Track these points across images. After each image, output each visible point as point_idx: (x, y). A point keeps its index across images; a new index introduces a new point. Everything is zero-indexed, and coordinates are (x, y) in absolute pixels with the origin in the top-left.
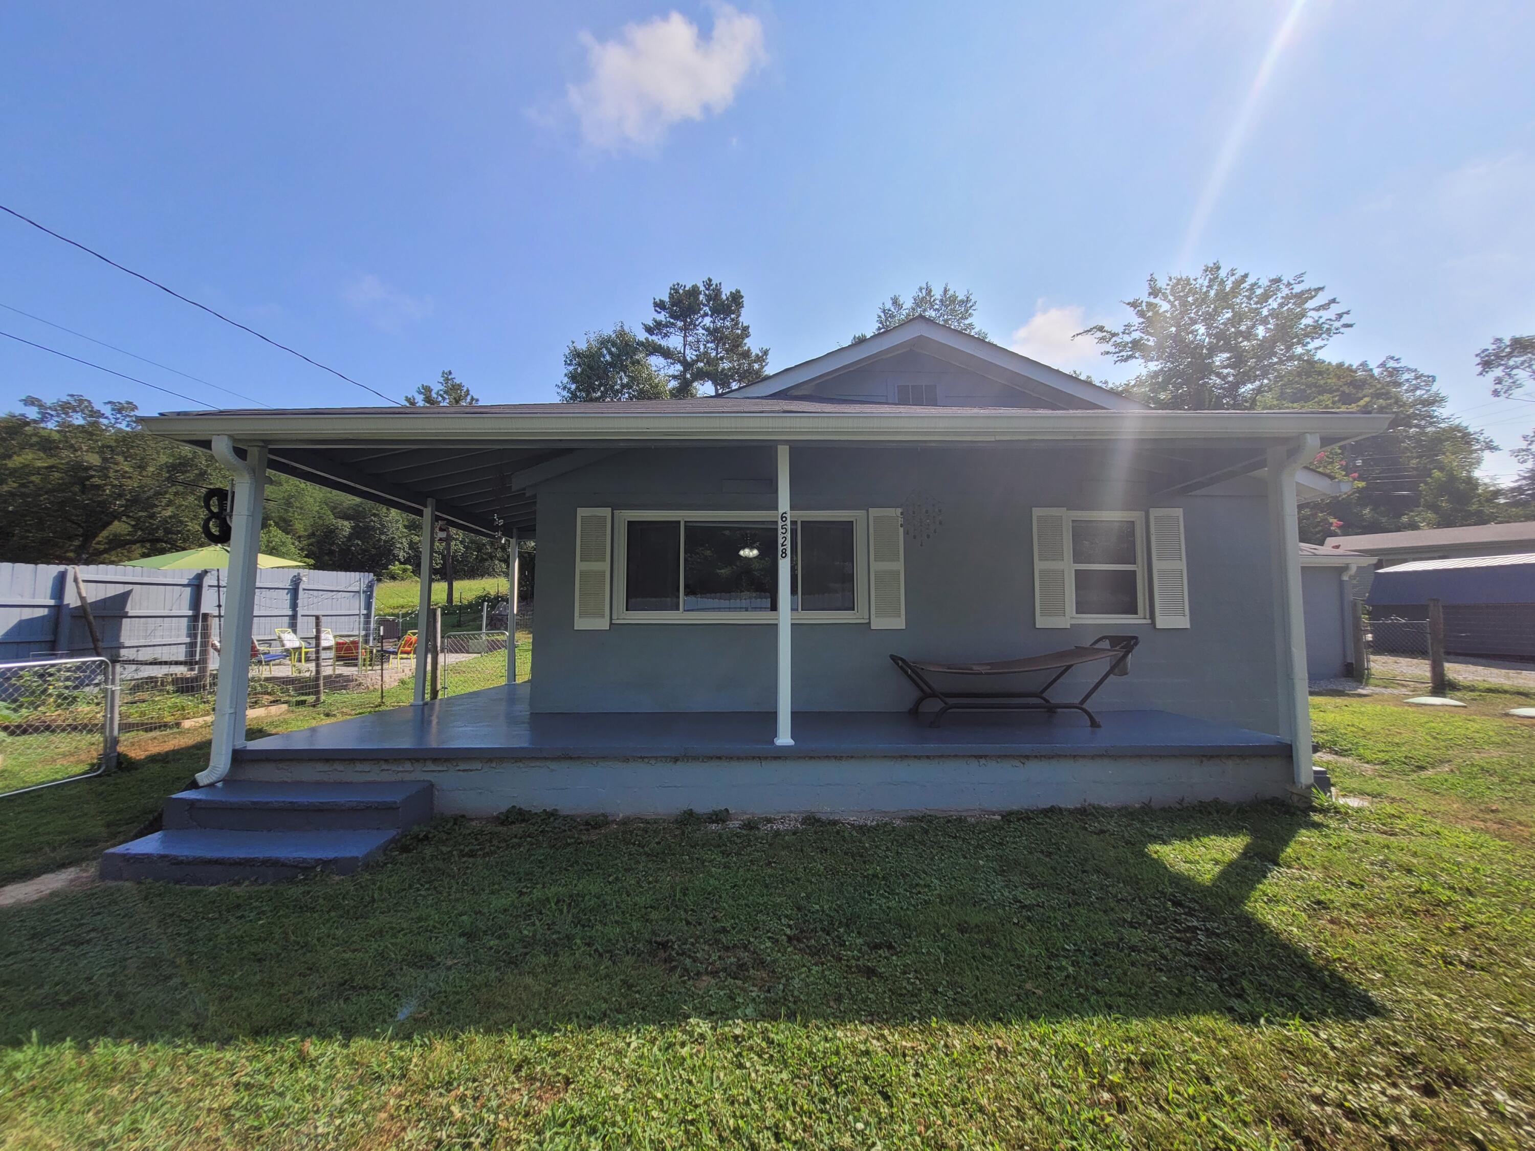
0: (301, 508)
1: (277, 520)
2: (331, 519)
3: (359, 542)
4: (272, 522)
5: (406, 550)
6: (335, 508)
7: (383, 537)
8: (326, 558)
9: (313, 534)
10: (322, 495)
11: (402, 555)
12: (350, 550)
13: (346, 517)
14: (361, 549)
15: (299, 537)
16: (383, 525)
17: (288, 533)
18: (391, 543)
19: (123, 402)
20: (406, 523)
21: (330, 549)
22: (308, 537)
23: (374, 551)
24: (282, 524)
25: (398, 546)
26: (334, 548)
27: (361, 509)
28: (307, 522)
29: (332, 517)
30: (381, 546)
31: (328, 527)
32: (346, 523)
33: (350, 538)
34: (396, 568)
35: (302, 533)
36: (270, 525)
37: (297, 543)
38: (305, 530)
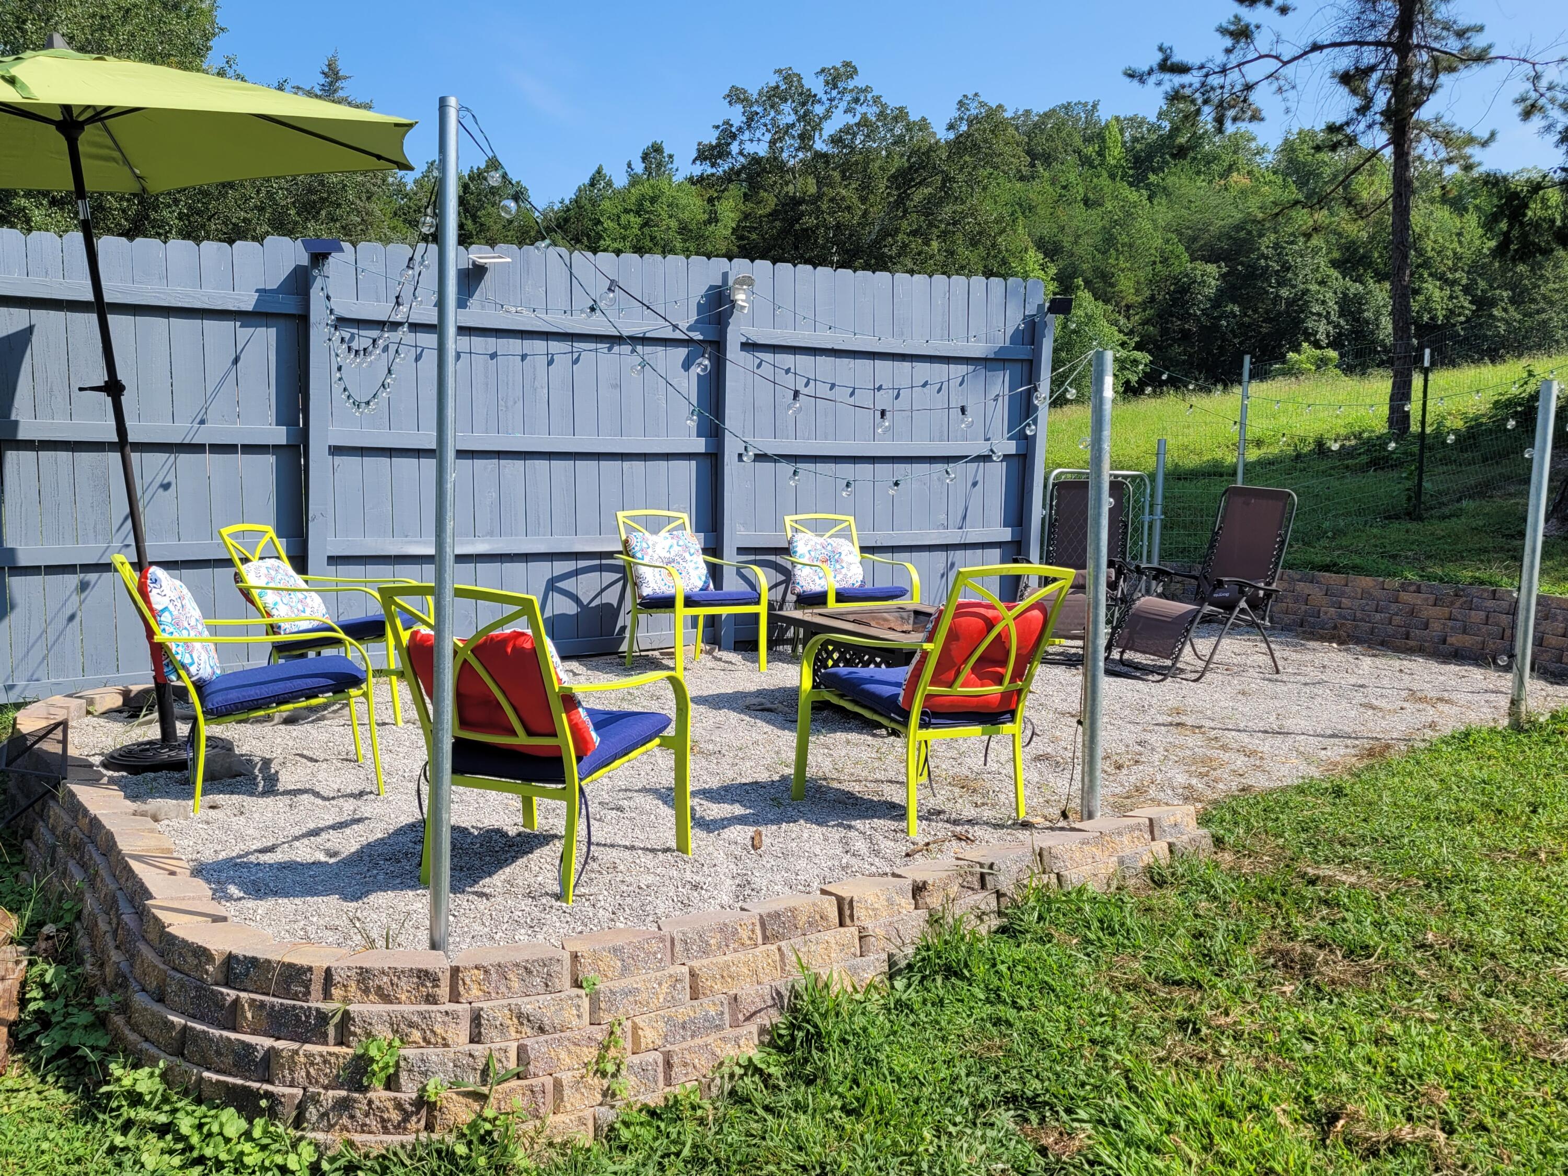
0: (1131, 246)
1: (1089, 274)
2: (1184, 264)
3: (1236, 309)
4: (1080, 281)
5: (1334, 317)
6: (1194, 239)
7: (1284, 292)
8: (1177, 349)
9: (1152, 299)
10: (1171, 214)
11: (1323, 330)
12: (1216, 327)
13: (1212, 257)
14: (1241, 325)
15: (1128, 307)
16: (1286, 268)
17: (1107, 301)
18: (1299, 303)
19: (839, 65)
20: (1336, 255)
21: (1182, 331)
22: (1144, 306)
23: (1265, 329)
24: (1099, 284)
25: (1316, 308)
26: (1191, 326)
27: (1243, 234)
28: (1141, 274)
29: (1186, 257)
30: (1280, 314)
31: (1176, 280)
32: (1211, 268)
33: (1217, 302)
34: (1305, 355)
35: (1131, 299)
36: (1078, 287)
37: (1122, 320)
38: (1138, 292)
